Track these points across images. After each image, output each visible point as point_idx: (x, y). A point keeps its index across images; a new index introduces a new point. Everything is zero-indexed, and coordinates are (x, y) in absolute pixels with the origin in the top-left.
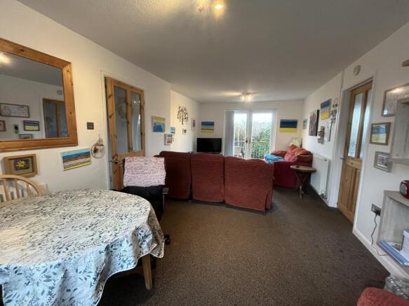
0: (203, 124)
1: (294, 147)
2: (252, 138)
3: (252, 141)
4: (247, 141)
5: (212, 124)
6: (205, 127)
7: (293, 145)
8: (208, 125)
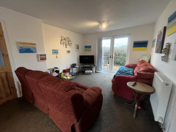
0: (86, 47)
1: (143, 62)
2: (114, 55)
3: (114, 57)
4: (110, 57)
5: (90, 47)
6: (87, 49)
7: (142, 60)
8: (88, 47)
